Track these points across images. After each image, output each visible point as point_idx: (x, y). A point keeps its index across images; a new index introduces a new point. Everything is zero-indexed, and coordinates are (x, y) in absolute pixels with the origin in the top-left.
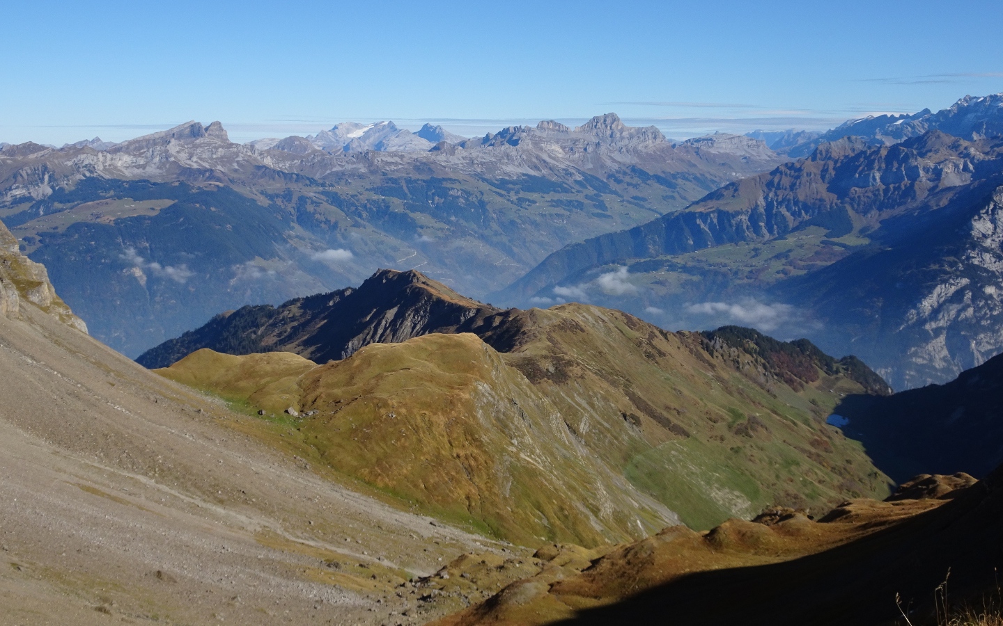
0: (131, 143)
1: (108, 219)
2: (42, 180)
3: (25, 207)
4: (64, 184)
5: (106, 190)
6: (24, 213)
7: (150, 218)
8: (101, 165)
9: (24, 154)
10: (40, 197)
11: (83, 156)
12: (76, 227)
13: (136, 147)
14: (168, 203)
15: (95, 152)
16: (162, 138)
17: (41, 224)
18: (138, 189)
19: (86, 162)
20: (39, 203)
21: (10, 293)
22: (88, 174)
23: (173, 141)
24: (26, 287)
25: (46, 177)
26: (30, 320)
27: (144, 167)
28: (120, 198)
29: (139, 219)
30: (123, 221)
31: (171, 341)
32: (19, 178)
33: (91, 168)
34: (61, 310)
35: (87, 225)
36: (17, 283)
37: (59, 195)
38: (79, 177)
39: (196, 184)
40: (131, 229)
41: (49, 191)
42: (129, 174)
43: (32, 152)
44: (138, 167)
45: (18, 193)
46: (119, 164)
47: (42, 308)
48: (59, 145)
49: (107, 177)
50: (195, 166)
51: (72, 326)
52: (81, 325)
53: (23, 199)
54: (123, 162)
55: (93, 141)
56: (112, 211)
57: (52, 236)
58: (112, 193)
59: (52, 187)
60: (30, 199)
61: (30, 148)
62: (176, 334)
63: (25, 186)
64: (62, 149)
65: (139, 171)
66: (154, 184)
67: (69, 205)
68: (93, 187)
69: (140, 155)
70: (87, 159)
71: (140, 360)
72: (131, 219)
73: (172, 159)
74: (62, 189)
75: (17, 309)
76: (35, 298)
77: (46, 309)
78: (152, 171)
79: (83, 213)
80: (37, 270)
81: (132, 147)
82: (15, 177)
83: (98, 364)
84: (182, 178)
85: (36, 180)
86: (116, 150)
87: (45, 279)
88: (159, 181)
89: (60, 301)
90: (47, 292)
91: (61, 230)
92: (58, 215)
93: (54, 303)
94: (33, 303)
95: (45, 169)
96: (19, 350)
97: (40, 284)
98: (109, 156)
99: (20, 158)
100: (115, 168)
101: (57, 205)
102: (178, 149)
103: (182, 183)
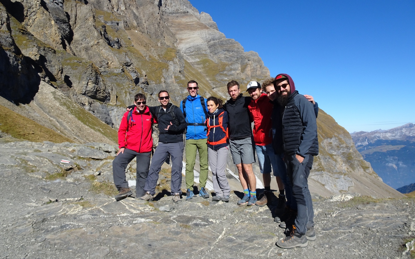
0: (390, 130)
1: (384, 151)
2: (365, 141)
3: (361, 147)
4: (371, 141)
5: (384, 143)
6: (361, 149)
7: (397, 150)
8: (382, 136)
9: (360, 134)
10: (365, 145)
11: (376, 134)
12: (375, 153)
13: (392, 131)
14: (403, 146)
15: (380, 133)
16: (400, 128)
17: (366, 152)
18: (393, 142)
19: (377, 136)
20: (365, 147)
21: (361, 169)
22: (378, 139)
23: (404, 129)
24: (365, 168)
25: (367, 140)
26: (367, 177)
27: (395, 136)
28: (388, 145)
29: (394, 151)
30: (389, 151)
31: (406, 186)
32: (359, 140)
33: (379, 137)
34: (375, 175)
35: (379, 152)
36: (363, 167)
37: (370, 144)
38: (376, 139)
39: (412, 141)
40: (392, 153)
41: (367, 143)
42: (390, 138)
43: (363, 134)
44: (393, 136)
45: (359, 144)
46: (387, 136)
47: (369, 174)
48: (369, 131)
49: (384, 139)
50: (411, 135)
51: (378, 179)
52: (381, 179)
54: (389, 136)
55: (379, 130)
56: (385, 149)
57: (369, 155)
60: (362, 145)
61: (362, 132)
62: (408, 184)
63: (361, 142)
64: (371, 132)
66: (399, 141)
67: (373, 147)
68: (380, 142)
69: (393, 133)
71: (398, 190)
72: (392, 151)
73: (404, 134)
75: (363, 174)
76: (367, 171)
77: (371, 174)
78: (397, 137)
79: (378, 149)
80: (368, 164)
83: (387, 191)
84: (407, 139)
86: (386, 132)
87: (370, 166)
88: (400, 140)
89: (375, 172)
90: (371, 170)
91: (371, 154)
92: (370, 150)
93: (373, 173)
94: (367, 173)
95: (366, 138)
96: (364, 185)
98: (384, 134)
101: (370, 147)
102: (405, 131)
103: (407, 141)
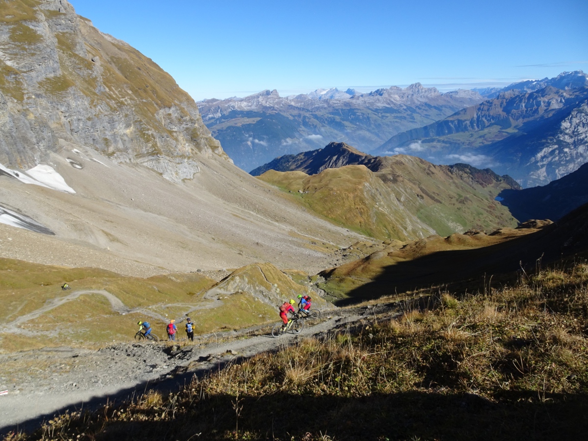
0: (246, 98)
1: (239, 125)
2: (218, 111)
3: (213, 121)
4: (225, 113)
5: (239, 115)
6: (213, 123)
7: (253, 124)
8: (237, 105)
9: (212, 102)
10: (218, 117)
11: (231, 103)
12: (229, 128)
13: (248, 99)
14: (259, 119)
15: (235, 101)
16: (256, 96)
17: (218, 127)
18: (249, 114)
19: (232, 105)
20: (217, 119)
21: (209, 150)
22: (232, 109)
23: (260, 97)
24: (214, 148)
25: (219, 110)
26: (215, 159)
27: (251, 106)
28: (243, 117)
29: (249, 125)
30: (244, 125)
31: (260, 167)
32: (211, 111)
33: (233, 107)
34: (225, 156)
35: (233, 127)
36: (211, 147)
37: (223, 117)
38: (230, 110)
39: (268, 112)
40: (247, 128)
41: (220, 115)
42: (246, 109)
43: (214, 102)
44: (249, 106)
45: (211, 116)
46: (243, 105)
47: (219, 155)
48: (223, 99)
49: (239, 110)
50: (268, 106)
51: (229, 161)
52: (232, 161)
53: (212, 118)
54: (244, 106)
55: (234, 97)
56: (241, 122)
57: (222, 131)
58: (240, 116)
59: (221, 114)
60: (214, 118)
61: (214, 100)
62: (262, 164)
63: (213, 114)
64: (224, 101)
65: (248, 108)
66: (254, 112)
67: (227, 120)
68: (234, 114)
69: (249, 102)
70: (232, 104)
71: (250, 173)
72: (247, 125)
73: (260, 103)
74: (224, 114)
75: (211, 155)
76: (216, 152)
77: (220, 156)
78: (254, 108)
79: (231, 123)
80: (217, 142)
81: (247, 99)
82: (209, 110)
83: (237, 174)
84: (263, 110)
85: (216, 111)
86: (242, 100)
87: (220, 145)
88: (256, 111)
89: (224, 153)
90: (220, 150)
91: (225, 129)
92: (223, 123)
93: (223, 154)
94: (216, 154)
95: (219, 107)
96: (212, 169)
97: (218, 147)
98: (239, 103)
99: (210, 104)
100: (242, 107)
101: (223, 120)
102: (262, 99)
103: (263, 112)
